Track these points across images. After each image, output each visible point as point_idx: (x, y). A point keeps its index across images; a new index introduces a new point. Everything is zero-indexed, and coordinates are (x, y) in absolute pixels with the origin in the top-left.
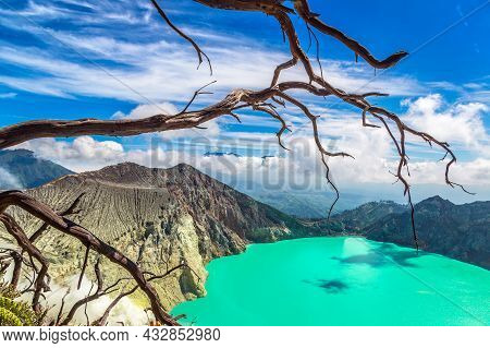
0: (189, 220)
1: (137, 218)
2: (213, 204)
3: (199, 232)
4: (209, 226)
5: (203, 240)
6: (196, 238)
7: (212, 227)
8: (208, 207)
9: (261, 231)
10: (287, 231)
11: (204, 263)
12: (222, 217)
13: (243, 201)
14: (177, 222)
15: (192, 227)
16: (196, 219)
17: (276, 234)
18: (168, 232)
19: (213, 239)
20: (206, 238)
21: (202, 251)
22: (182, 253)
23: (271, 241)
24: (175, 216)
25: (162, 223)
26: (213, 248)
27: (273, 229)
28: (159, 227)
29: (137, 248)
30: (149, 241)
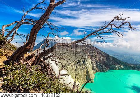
0: (90, 60)
1: (76, 58)
2: (97, 56)
3: (92, 64)
4: (96, 63)
5: (94, 66)
6: (91, 65)
7: (97, 63)
8: (96, 57)
9: (113, 66)
10: (122, 67)
11: (94, 73)
12: (100, 60)
13: (107, 56)
14: (86, 60)
15: (91, 62)
16: (92, 60)
17: (118, 67)
18: (84, 63)
19: (97, 66)
20: (95, 66)
21: (93, 69)
22: (87, 69)
23: (116, 69)
24: (86, 59)
25: (82, 60)
26: (97, 69)
27: (117, 66)
28: (81, 61)
29: (75, 66)
30: (78, 65)
